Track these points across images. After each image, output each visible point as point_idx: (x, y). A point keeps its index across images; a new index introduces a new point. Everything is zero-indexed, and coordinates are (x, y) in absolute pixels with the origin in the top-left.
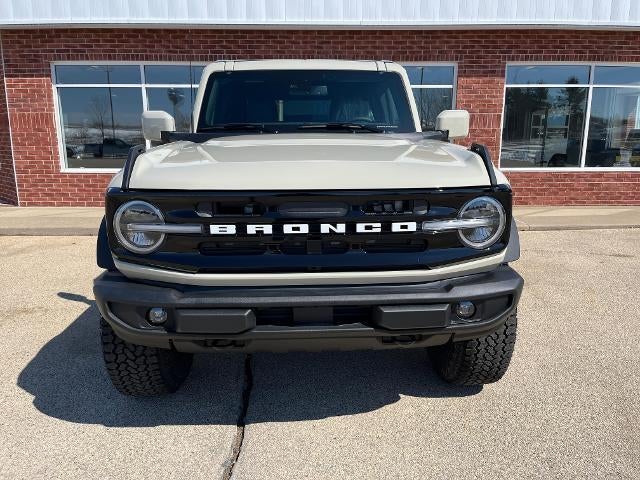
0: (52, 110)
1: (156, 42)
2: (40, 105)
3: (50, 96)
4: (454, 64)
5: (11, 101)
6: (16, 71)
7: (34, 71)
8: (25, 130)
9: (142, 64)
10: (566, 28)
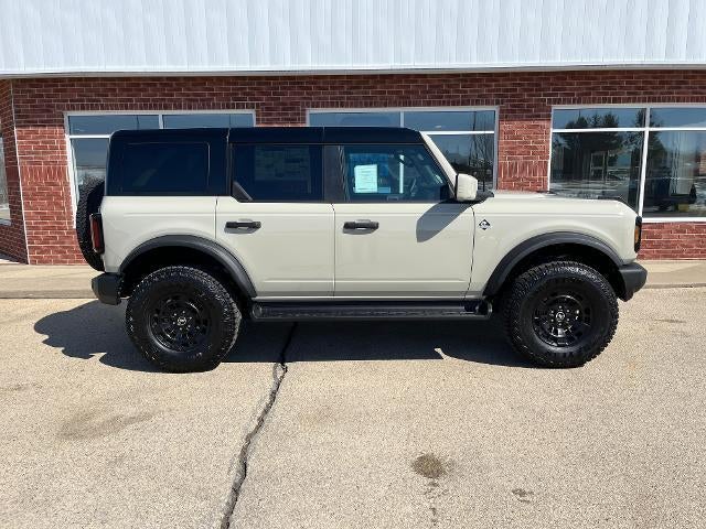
0: (66, 164)
1: (175, 90)
2: (51, 157)
3: (63, 148)
4: (495, 108)
5: (22, 153)
6: (29, 122)
7: (45, 121)
8: (36, 184)
9: (160, 113)
10: (620, 68)
